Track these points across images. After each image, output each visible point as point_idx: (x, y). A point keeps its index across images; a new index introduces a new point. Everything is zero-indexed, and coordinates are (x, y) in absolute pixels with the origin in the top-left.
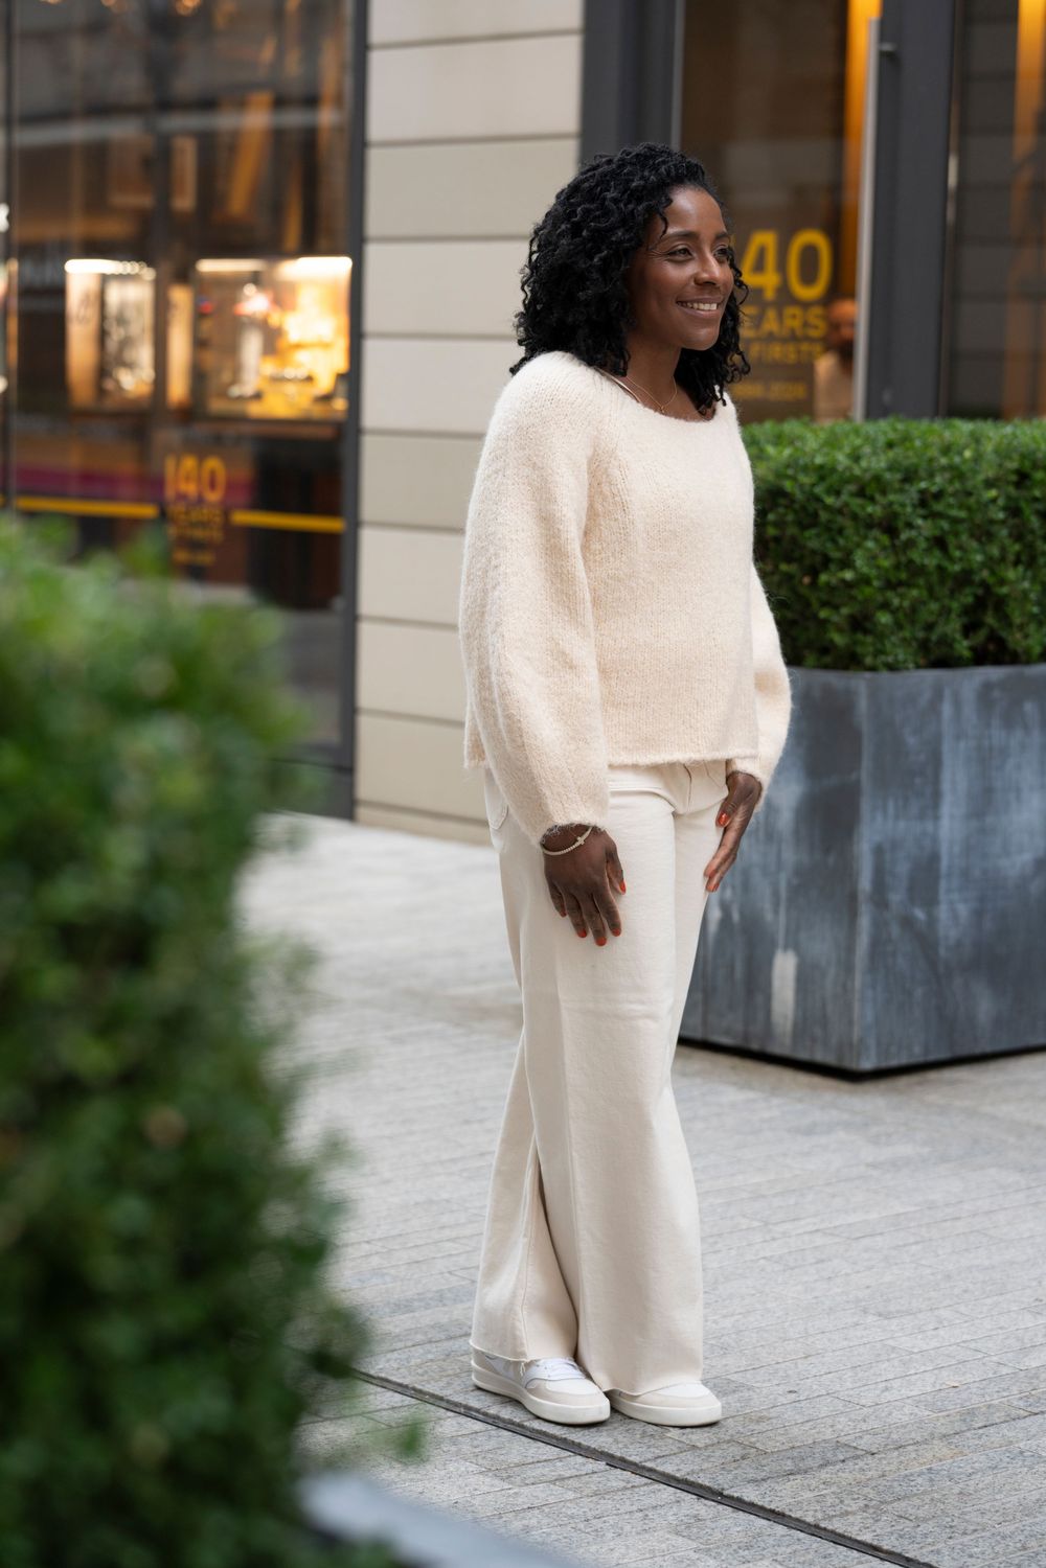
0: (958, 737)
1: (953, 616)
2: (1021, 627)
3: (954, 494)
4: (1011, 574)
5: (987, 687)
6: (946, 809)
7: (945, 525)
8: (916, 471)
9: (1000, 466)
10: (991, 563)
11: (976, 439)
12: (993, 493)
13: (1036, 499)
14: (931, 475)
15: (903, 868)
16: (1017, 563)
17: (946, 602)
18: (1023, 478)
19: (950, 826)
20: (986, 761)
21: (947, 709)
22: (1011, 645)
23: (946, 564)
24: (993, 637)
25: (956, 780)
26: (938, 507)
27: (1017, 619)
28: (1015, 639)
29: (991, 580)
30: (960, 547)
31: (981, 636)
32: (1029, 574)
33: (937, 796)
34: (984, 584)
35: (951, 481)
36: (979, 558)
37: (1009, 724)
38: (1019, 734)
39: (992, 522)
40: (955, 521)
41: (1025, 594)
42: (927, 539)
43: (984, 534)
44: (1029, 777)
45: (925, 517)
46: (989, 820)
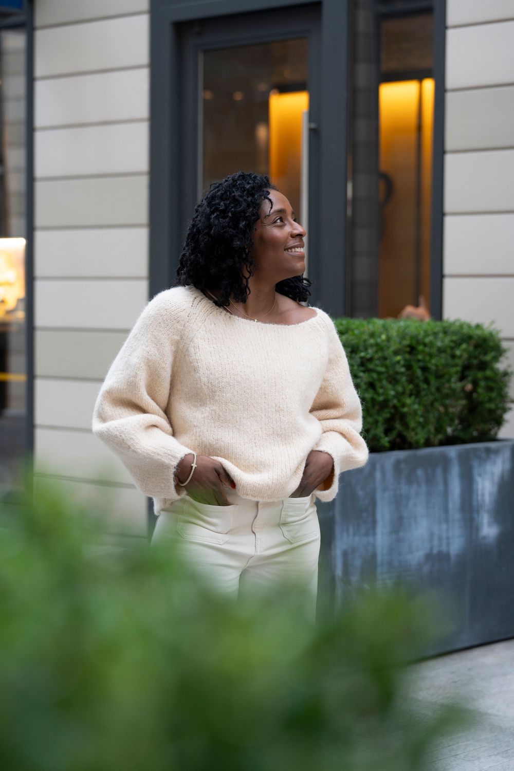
0: (385, 489)
1: (380, 425)
2: (414, 429)
3: (378, 359)
4: (408, 401)
5: (398, 463)
6: (380, 529)
7: (375, 375)
8: (358, 347)
9: (400, 343)
10: (398, 396)
11: (385, 328)
12: (399, 358)
13: (419, 361)
14: (366, 349)
15: (358, 563)
16: (410, 395)
17: (376, 417)
18: (412, 349)
19: (382, 538)
20: (399, 502)
21: (378, 475)
22: (409, 439)
23: (375, 396)
24: (400, 436)
25: (384, 513)
26: (371, 366)
27: (412, 424)
28: (411, 436)
29: (398, 404)
30: (382, 387)
31: (394, 434)
32: (417, 401)
33: (374, 523)
34: (395, 407)
35: (376, 352)
36: (392, 393)
37: (410, 482)
38: (415, 487)
39: (397, 373)
40: (379, 373)
41: (415, 413)
42: (366, 384)
43: (394, 380)
44: (420, 510)
45: (364, 372)
46: (401, 534)
